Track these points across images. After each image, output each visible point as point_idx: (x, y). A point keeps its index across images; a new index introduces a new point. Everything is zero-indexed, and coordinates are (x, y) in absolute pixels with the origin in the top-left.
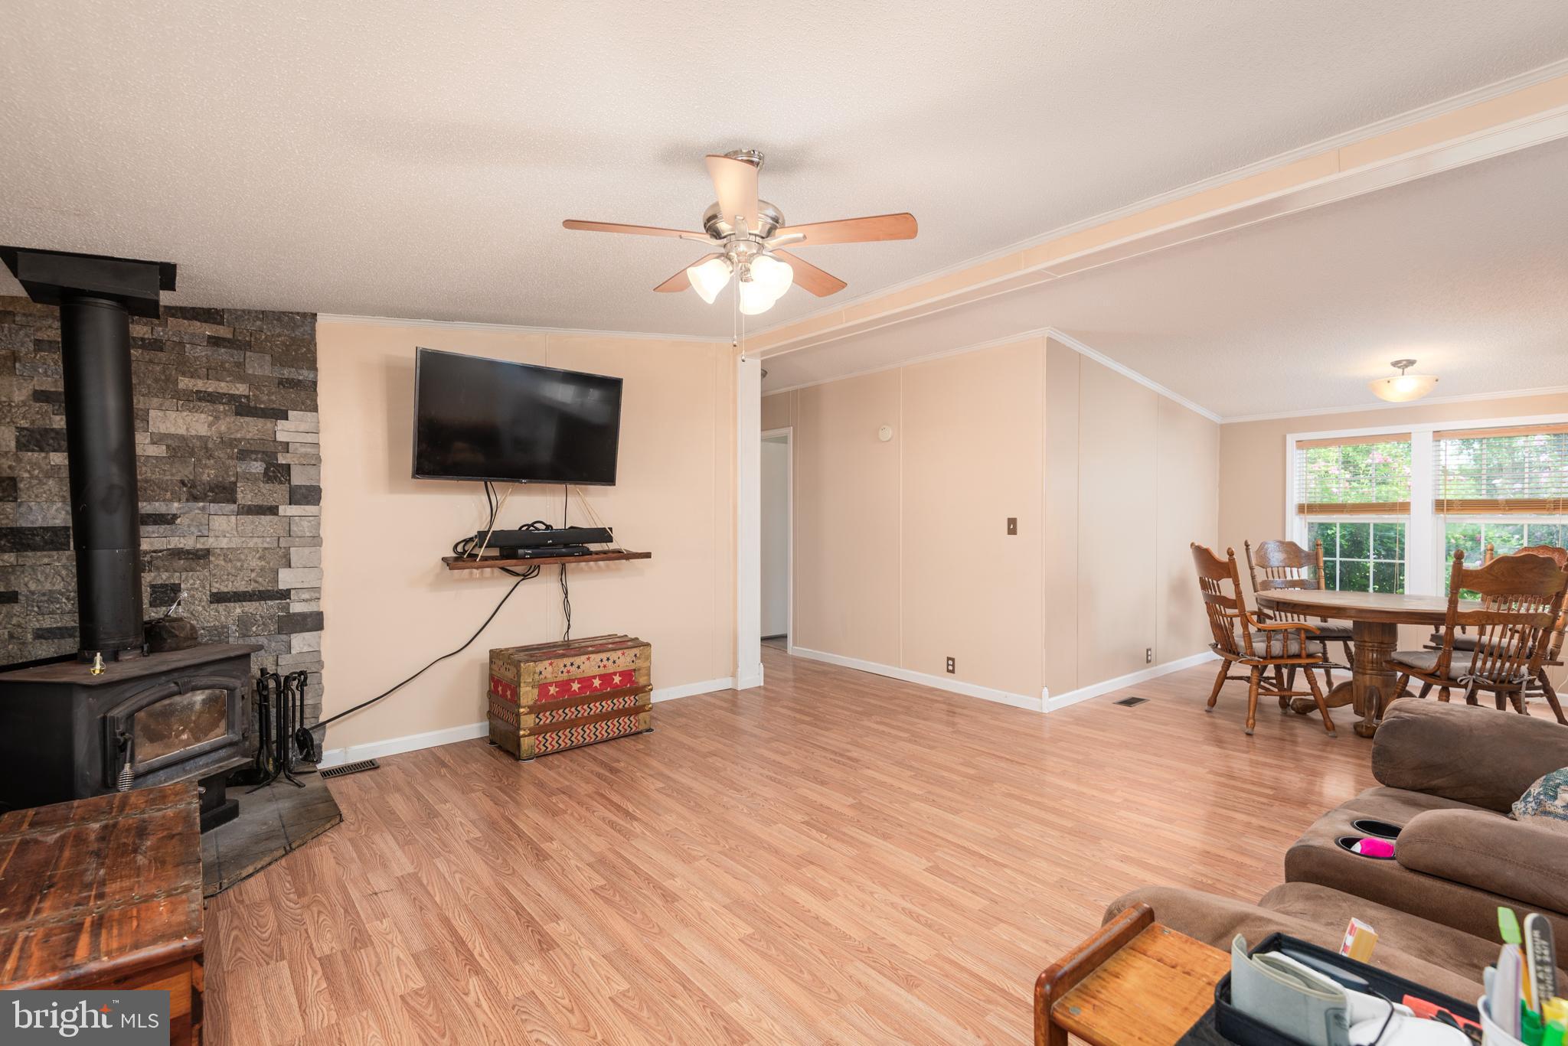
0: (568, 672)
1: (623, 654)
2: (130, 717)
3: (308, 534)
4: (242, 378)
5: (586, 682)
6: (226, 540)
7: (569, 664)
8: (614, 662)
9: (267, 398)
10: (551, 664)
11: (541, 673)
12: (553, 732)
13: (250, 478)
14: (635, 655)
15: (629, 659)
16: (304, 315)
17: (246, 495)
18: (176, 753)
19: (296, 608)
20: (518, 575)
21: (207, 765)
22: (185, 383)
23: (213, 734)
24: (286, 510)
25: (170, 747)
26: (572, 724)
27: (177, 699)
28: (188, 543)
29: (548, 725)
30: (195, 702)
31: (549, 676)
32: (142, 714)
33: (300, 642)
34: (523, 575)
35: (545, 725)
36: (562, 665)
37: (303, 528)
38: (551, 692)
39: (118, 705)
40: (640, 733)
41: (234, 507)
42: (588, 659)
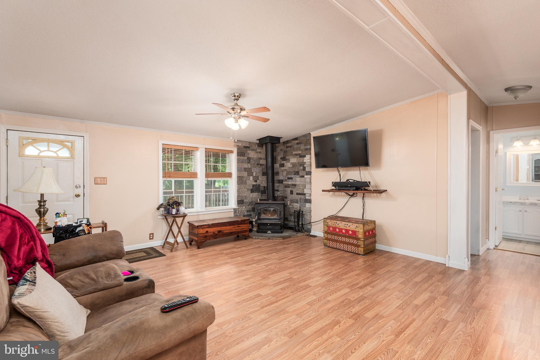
0: (335, 225)
1: (352, 224)
2: (260, 209)
3: (308, 182)
4: (300, 150)
5: (341, 230)
6: (298, 183)
7: (335, 223)
8: (349, 226)
9: (304, 154)
10: (331, 221)
11: (328, 223)
12: (331, 241)
13: (301, 170)
14: (357, 226)
15: (354, 227)
16: (308, 134)
17: (301, 174)
18: (268, 217)
19: (307, 198)
20: (350, 195)
21: (274, 222)
22: (294, 153)
23: (274, 216)
24: (306, 176)
25: (267, 216)
26: (336, 241)
27: (268, 208)
28: (294, 183)
29: (330, 239)
30: (271, 210)
31: (330, 224)
32: (262, 209)
33: (308, 205)
34: (351, 196)
35: (329, 238)
36: (333, 222)
37: (308, 180)
38: (331, 229)
39: (260, 207)
40: (360, 254)
41: (299, 176)
42: (341, 223)
